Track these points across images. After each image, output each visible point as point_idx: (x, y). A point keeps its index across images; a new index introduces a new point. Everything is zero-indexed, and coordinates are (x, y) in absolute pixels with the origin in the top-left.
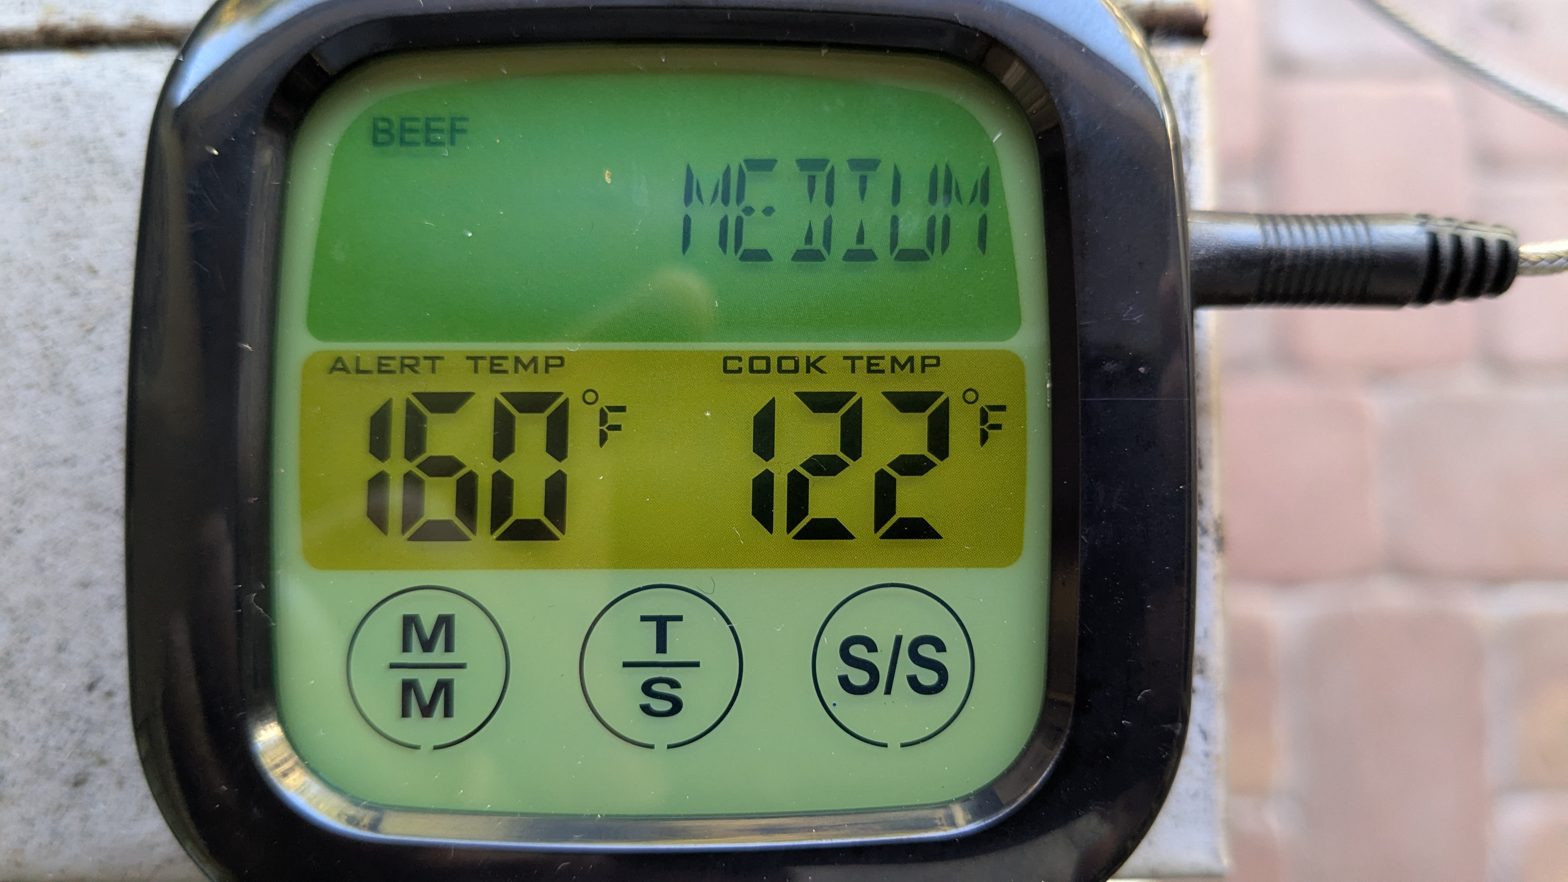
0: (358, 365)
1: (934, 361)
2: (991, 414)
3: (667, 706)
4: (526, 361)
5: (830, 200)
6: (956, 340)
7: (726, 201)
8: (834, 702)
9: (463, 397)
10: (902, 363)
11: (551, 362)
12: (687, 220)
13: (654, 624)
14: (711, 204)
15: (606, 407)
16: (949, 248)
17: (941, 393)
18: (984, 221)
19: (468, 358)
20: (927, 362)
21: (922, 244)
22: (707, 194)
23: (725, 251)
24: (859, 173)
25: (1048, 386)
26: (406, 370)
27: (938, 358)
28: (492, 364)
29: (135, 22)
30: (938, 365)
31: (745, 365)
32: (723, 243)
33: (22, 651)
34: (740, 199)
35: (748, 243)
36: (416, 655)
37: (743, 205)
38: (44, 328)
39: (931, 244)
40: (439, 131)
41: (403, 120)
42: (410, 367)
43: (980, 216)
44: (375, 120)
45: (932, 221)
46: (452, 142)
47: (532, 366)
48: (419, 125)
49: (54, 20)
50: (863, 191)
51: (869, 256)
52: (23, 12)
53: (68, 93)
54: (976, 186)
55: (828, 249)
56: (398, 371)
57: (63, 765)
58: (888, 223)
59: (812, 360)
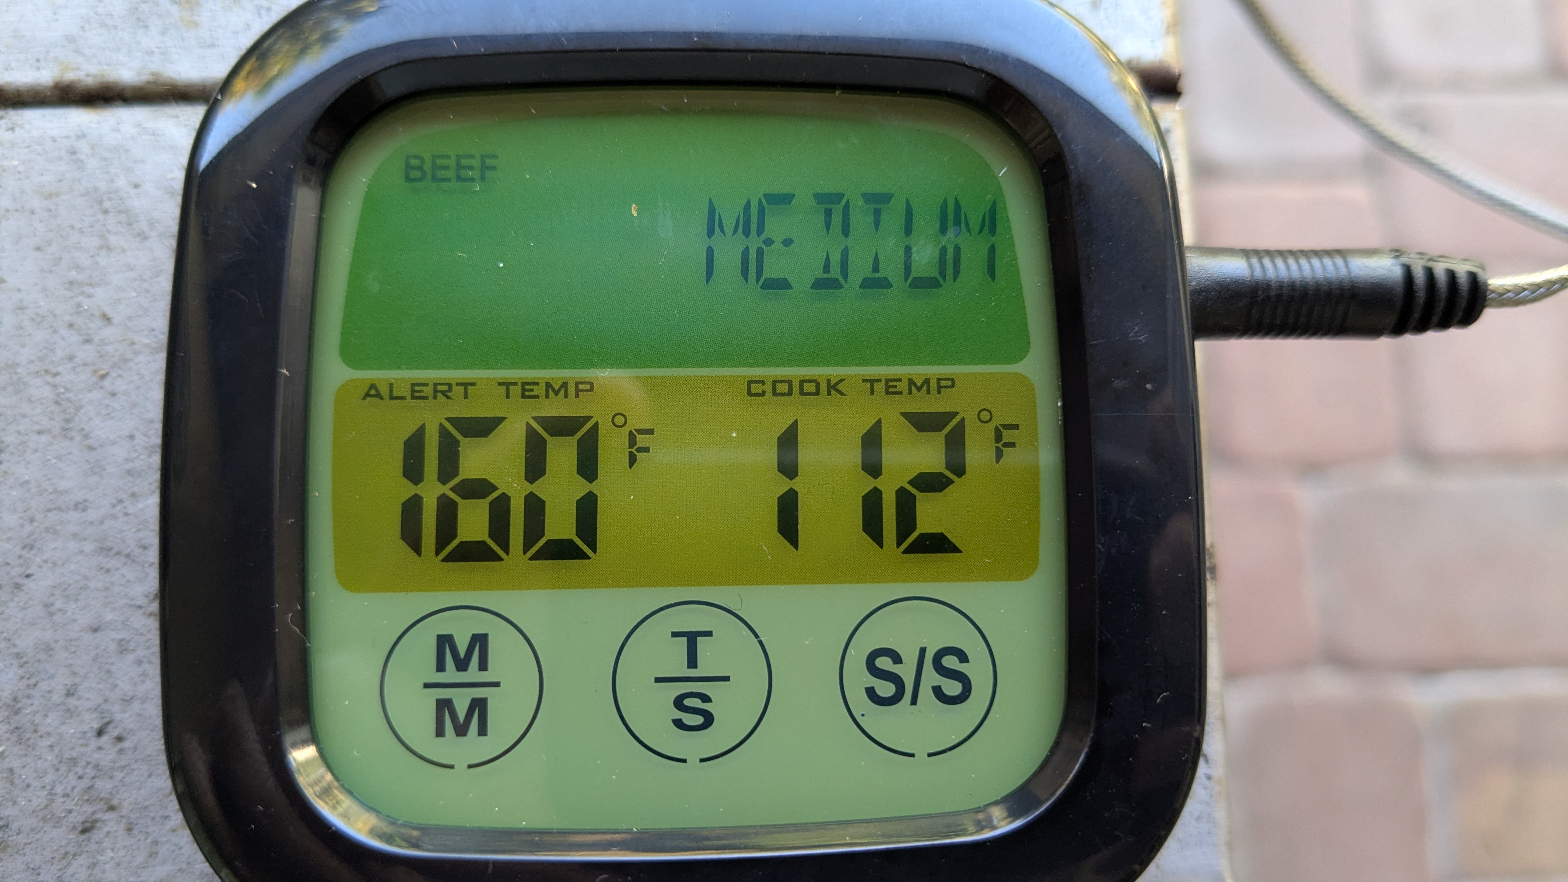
0: (391, 390)
1: (949, 383)
2: (1004, 432)
3: (698, 720)
4: (556, 388)
5: (846, 232)
6: (968, 364)
7: (747, 233)
8: (863, 713)
9: (496, 422)
10: (919, 385)
11: (581, 387)
12: (710, 251)
13: (685, 639)
14: (733, 235)
15: (636, 430)
16: (960, 278)
17: (957, 413)
18: (992, 249)
19: (500, 384)
20: (943, 383)
21: (934, 273)
22: (729, 226)
23: (746, 280)
24: (873, 206)
25: (1059, 404)
26: (439, 395)
27: (952, 380)
28: (524, 390)
29: (150, 78)
30: (953, 386)
31: (768, 388)
32: (745, 273)
33: (29, 697)
34: (760, 231)
35: (769, 272)
36: (451, 675)
37: (763, 237)
38: (57, 374)
39: (943, 274)
40: (471, 168)
41: (435, 157)
42: (443, 393)
43: (989, 245)
44: (408, 157)
45: (943, 251)
46: (483, 179)
47: (562, 392)
48: (452, 162)
49: (70, 76)
50: (877, 224)
51: (885, 284)
52: (38, 69)
53: (83, 146)
54: (984, 216)
55: (846, 278)
56: (431, 398)
57: (70, 811)
58: (902, 253)
59: (832, 383)
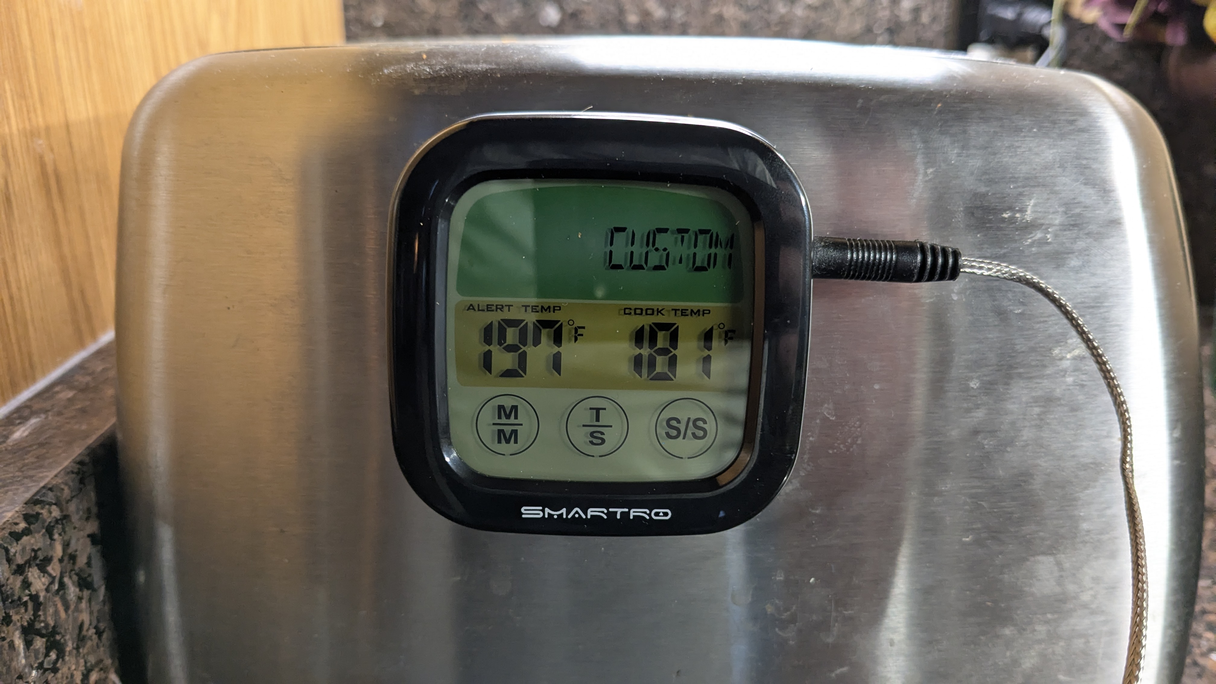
0: (479, 307)
2: (729, 333)
3: (600, 441)
4: (546, 308)
7: (627, 245)
8: (663, 440)
10: (695, 312)
11: (556, 307)
12: (611, 252)
13: (595, 411)
15: (578, 327)
16: (716, 265)
18: (730, 255)
19: (523, 305)
20: (705, 312)
24: (681, 235)
26: (498, 310)
27: (709, 311)
28: (532, 308)
30: (709, 313)
31: (633, 312)
32: (625, 262)
34: (632, 244)
35: (635, 262)
36: (504, 420)
39: (709, 264)
42: (500, 309)
43: (729, 253)
45: (710, 255)
47: (548, 309)
50: (682, 242)
54: (728, 240)
55: (667, 265)
56: (495, 310)
58: (692, 255)
59: (659, 310)
